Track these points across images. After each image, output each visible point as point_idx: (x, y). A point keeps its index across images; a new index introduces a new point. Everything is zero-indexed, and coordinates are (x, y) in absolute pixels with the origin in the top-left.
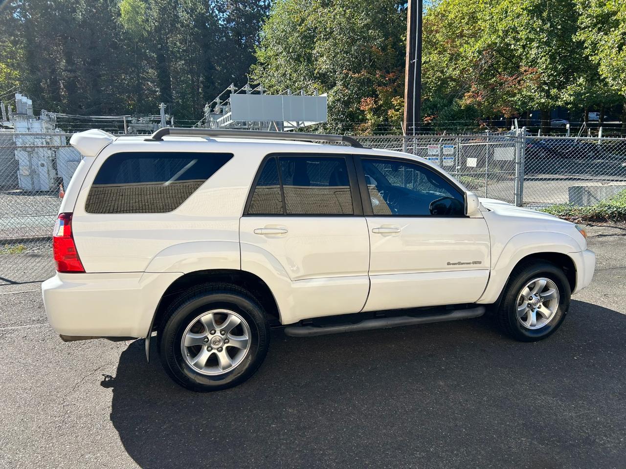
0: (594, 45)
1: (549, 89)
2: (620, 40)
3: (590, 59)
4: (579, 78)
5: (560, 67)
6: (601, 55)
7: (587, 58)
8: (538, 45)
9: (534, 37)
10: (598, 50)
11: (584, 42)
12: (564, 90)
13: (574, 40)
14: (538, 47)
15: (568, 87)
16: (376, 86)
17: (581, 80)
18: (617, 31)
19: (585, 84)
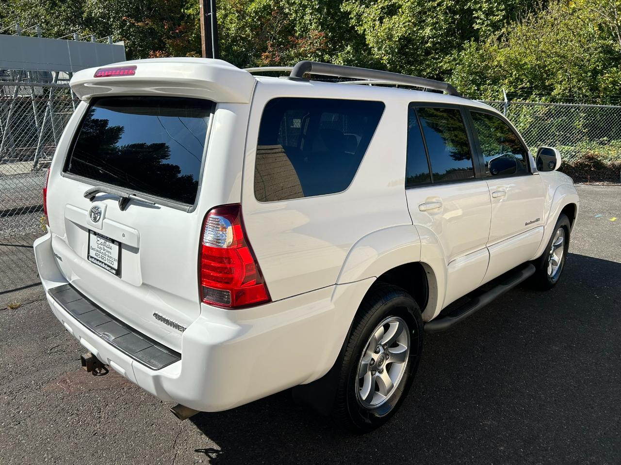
0: (359, 16)
1: (322, 55)
2: (380, 14)
3: (356, 29)
4: (347, 46)
5: (330, 34)
6: (366, 26)
7: (353, 27)
8: (311, 11)
9: (306, 4)
10: (362, 21)
11: (350, 13)
12: (335, 56)
13: (342, 10)
14: (311, 14)
15: (339, 54)
16: (165, 38)
17: (349, 48)
18: (376, 6)
19: (353, 52)
